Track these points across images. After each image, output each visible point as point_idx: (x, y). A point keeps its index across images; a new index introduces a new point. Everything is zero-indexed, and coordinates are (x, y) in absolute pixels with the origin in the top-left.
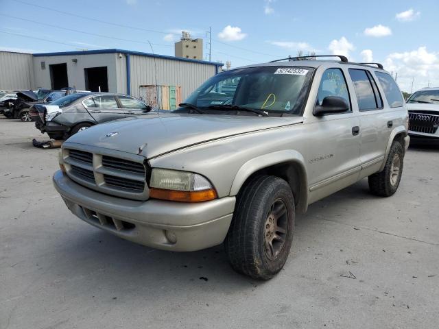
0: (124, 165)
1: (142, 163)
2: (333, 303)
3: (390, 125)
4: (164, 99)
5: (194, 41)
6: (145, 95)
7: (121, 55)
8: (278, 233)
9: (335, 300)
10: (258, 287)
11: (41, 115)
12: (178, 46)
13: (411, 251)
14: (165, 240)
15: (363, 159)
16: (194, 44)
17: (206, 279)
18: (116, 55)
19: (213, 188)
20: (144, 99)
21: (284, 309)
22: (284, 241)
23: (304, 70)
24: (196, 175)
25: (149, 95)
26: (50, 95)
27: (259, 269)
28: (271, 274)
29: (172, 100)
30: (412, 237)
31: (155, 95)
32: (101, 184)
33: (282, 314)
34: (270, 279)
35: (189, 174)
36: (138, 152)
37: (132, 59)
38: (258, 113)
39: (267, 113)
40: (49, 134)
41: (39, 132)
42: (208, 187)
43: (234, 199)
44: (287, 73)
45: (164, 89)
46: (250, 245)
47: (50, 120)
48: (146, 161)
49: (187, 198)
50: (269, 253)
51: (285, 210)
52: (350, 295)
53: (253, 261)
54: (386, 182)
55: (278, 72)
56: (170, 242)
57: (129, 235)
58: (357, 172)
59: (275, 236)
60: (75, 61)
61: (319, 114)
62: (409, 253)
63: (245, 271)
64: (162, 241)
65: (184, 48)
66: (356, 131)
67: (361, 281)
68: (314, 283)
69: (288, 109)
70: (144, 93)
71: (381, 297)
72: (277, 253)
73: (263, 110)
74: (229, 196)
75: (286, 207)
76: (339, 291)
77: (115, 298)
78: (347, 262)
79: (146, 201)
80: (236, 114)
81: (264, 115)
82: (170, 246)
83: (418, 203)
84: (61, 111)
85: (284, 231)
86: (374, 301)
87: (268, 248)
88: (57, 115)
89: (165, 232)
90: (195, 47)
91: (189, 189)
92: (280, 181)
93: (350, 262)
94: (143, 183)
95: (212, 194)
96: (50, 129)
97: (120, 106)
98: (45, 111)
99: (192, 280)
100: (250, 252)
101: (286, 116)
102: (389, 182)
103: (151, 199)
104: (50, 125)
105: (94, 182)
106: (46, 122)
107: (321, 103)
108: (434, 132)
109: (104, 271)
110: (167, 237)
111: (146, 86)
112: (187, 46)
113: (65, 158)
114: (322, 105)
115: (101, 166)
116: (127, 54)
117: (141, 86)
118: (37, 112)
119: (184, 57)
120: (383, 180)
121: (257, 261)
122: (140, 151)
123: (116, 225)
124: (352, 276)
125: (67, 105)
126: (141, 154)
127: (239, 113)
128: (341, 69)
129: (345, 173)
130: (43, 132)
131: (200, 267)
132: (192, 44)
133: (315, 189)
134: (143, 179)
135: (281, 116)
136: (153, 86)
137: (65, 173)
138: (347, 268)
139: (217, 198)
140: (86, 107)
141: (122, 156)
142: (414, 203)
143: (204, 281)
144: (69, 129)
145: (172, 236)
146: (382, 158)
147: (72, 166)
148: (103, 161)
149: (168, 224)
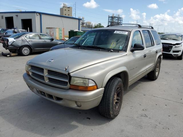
0: (58, 74)
1: (67, 74)
2: (141, 128)
3: (157, 52)
4: (57, 33)
5: (68, 8)
6: (49, 32)
7: (38, 14)
8: (117, 99)
9: (141, 127)
10: (111, 122)
11: (6, 42)
12: (62, 10)
13: (167, 105)
14: (76, 105)
15: (147, 67)
16: (69, 9)
17: (89, 119)
18: (36, 14)
19: (96, 85)
20: (48, 33)
21: (122, 131)
22: (119, 102)
23: (126, 32)
24: (90, 80)
25: (50, 32)
26: (6, 31)
27: (112, 115)
28: (116, 116)
29: (61, 34)
30: (166, 99)
31: (53, 32)
32: (47, 81)
33: (122, 133)
34: (115, 118)
35: (87, 80)
36: (65, 70)
37: (43, 16)
38: (109, 50)
39: (112, 50)
40: (9, 50)
41: (4, 49)
42: (94, 84)
43: (104, 88)
44: (119, 33)
45: (57, 30)
46: (109, 106)
47: (10, 44)
48: (69, 74)
49: (86, 89)
50: (115, 108)
51: (120, 90)
52: (146, 124)
53: (110, 112)
54: (154, 75)
55: (115, 32)
56: (78, 106)
57: (60, 102)
58: (145, 72)
59: (116, 101)
60: (17, 16)
61: (132, 51)
62: (166, 105)
63: (106, 116)
64: (74, 106)
65: (64, 11)
66: (145, 56)
67: (149, 118)
68: (132, 119)
69: (121, 49)
70: (48, 31)
71: (158, 124)
72: (117, 107)
73: (111, 49)
74: (102, 87)
75: (121, 89)
76: (142, 123)
77: (54, 128)
78: (143, 110)
79: (68, 89)
80: (100, 50)
81: (111, 52)
82: (78, 108)
83: (166, 83)
84: (15, 40)
85: (119, 98)
86: (156, 127)
87: (114, 106)
88: (13, 42)
89: (76, 102)
90: (69, 10)
91: (87, 86)
92: (119, 79)
93: (144, 110)
94: (67, 82)
95: (95, 87)
96: (10, 48)
97: (40, 38)
98: (8, 40)
99: (84, 119)
100: (109, 109)
101: (120, 52)
102: (155, 75)
103: (70, 89)
104: (10, 46)
105: (44, 80)
106: (8, 45)
107: (133, 46)
108: (170, 52)
109: (47, 116)
110: (76, 104)
111: (49, 28)
112: (65, 10)
113: (29, 69)
114: (134, 47)
115: (47, 74)
116: (40, 14)
117: (47, 28)
118: (4, 41)
119: (64, 15)
120: (153, 74)
121: (111, 112)
122: (66, 69)
123: (54, 98)
124: (146, 116)
125: (17, 38)
126: (66, 71)
127: (101, 50)
128: (139, 31)
129: (141, 73)
130: (6, 49)
131: (86, 113)
132: (67, 9)
133: (131, 81)
134: (67, 81)
135: (118, 52)
136: (52, 28)
137: (29, 75)
138: (144, 113)
139: (97, 88)
140: (26, 39)
141: (58, 71)
142: (165, 83)
143: (88, 119)
144: (19, 48)
145: (79, 104)
146: (154, 65)
147: (32, 72)
148: (48, 72)
149: (79, 100)
